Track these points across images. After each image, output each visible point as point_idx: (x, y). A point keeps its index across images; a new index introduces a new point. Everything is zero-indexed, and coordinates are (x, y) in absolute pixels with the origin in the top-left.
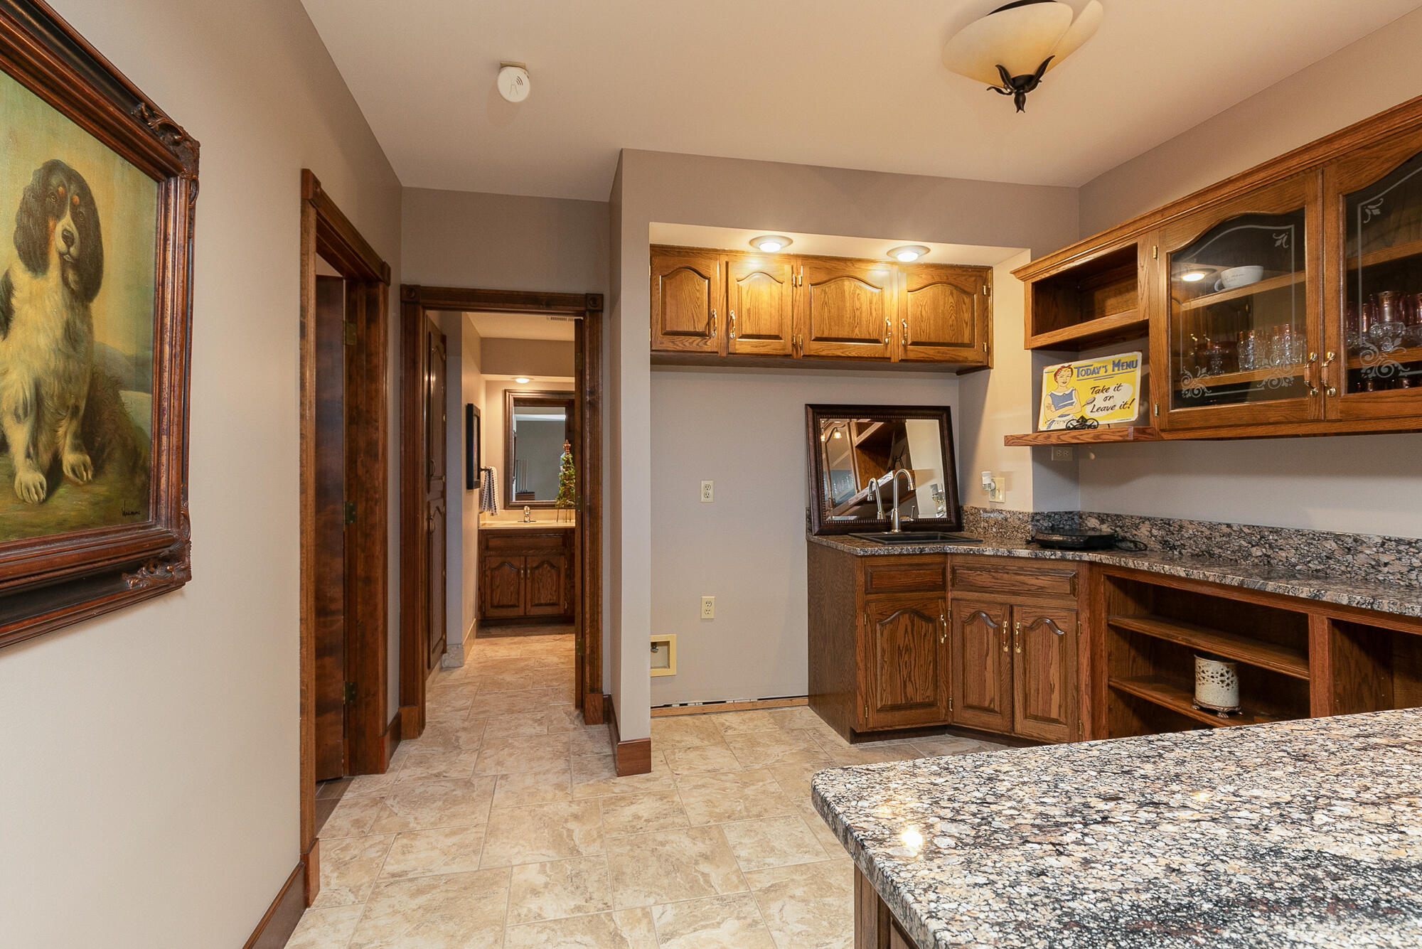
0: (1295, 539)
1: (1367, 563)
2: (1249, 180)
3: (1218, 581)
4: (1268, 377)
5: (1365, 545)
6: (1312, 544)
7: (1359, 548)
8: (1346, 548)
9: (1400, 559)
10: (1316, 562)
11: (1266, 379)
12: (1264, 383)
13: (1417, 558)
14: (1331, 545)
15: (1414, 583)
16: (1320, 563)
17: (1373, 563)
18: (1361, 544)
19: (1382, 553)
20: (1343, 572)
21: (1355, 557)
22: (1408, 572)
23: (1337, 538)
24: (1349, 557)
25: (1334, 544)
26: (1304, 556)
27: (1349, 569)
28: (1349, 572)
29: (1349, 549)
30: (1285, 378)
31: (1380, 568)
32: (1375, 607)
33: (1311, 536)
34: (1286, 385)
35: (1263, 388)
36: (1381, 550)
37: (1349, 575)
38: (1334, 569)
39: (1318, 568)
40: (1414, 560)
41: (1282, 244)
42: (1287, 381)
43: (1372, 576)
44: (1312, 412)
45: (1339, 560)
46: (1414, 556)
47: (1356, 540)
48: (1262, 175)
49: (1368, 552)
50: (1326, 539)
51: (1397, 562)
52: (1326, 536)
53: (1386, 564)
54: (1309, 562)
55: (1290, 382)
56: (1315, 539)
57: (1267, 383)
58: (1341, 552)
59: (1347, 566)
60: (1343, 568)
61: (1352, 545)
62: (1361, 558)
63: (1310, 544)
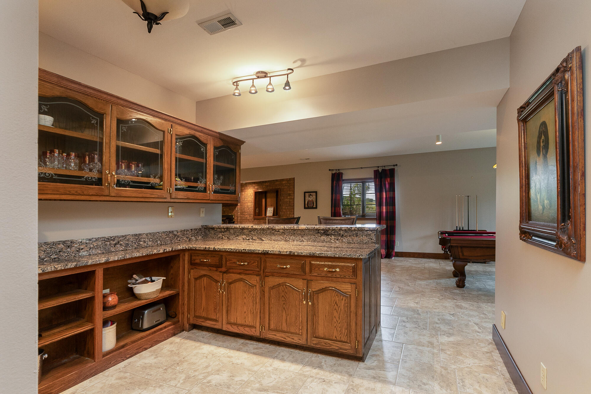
0: (44, 247)
1: (76, 250)
2: (86, 89)
3: (63, 268)
4: (87, 176)
5: (75, 243)
6: (52, 247)
7: (73, 245)
8: (68, 246)
9: (87, 246)
10: (54, 255)
11: (86, 176)
12: (85, 178)
13: (92, 244)
14: (61, 246)
15: (91, 253)
16: (56, 255)
17: (78, 250)
18: (73, 243)
19: (81, 245)
20: (66, 256)
21: (71, 249)
22: (89, 250)
23: (64, 242)
24: (69, 249)
25: (62, 246)
26: (48, 254)
27: (68, 254)
28: (69, 255)
29: (69, 246)
30: (94, 178)
31: (80, 251)
32: (125, 258)
33: (52, 244)
34: (95, 180)
35: (85, 180)
36: (81, 244)
37: (68, 257)
38: (62, 256)
39: (55, 257)
40: (91, 245)
41: (94, 123)
42: (95, 179)
43: (77, 254)
44: (106, 192)
45: (64, 252)
46: (91, 244)
47: (71, 242)
48: (92, 91)
49: (76, 246)
50: (59, 244)
51: (86, 247)
52: (59, 243)
53: (82, 249)
54: (51, 256)
55: (96, 179)
56: (54, 245)
57: (86, 178)
58: (66, 248)
59: (68, 253)
60: (66, 254)
61: (69, 244)
62: (73, 249)
63: (51, 248)
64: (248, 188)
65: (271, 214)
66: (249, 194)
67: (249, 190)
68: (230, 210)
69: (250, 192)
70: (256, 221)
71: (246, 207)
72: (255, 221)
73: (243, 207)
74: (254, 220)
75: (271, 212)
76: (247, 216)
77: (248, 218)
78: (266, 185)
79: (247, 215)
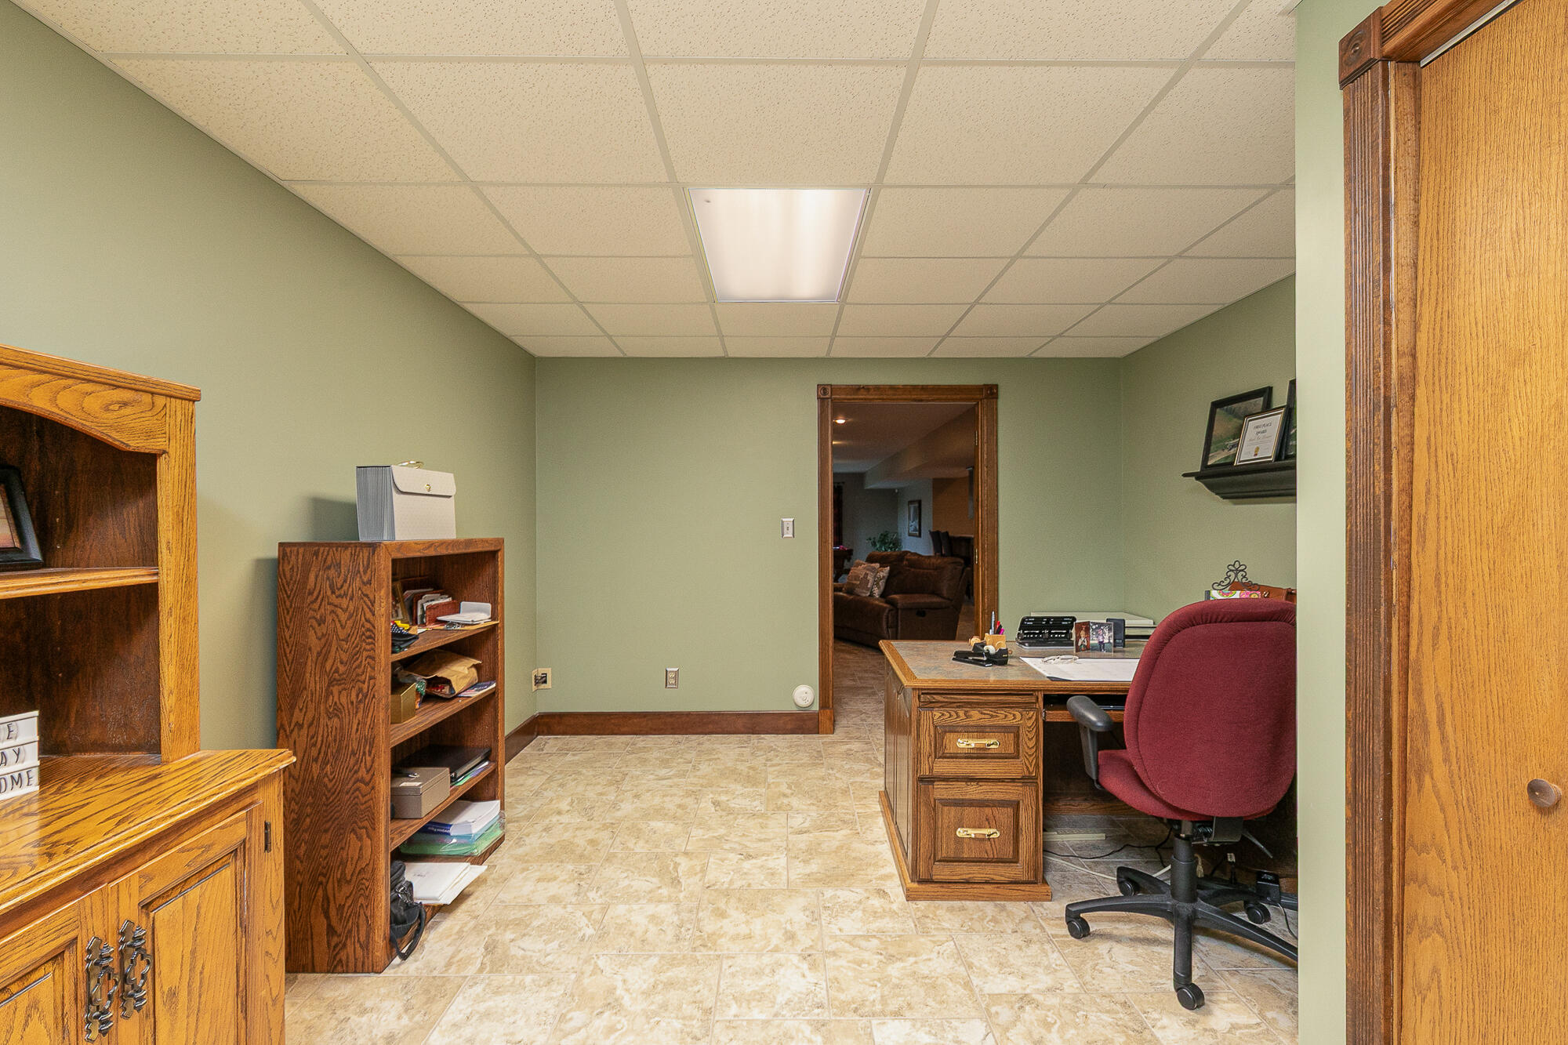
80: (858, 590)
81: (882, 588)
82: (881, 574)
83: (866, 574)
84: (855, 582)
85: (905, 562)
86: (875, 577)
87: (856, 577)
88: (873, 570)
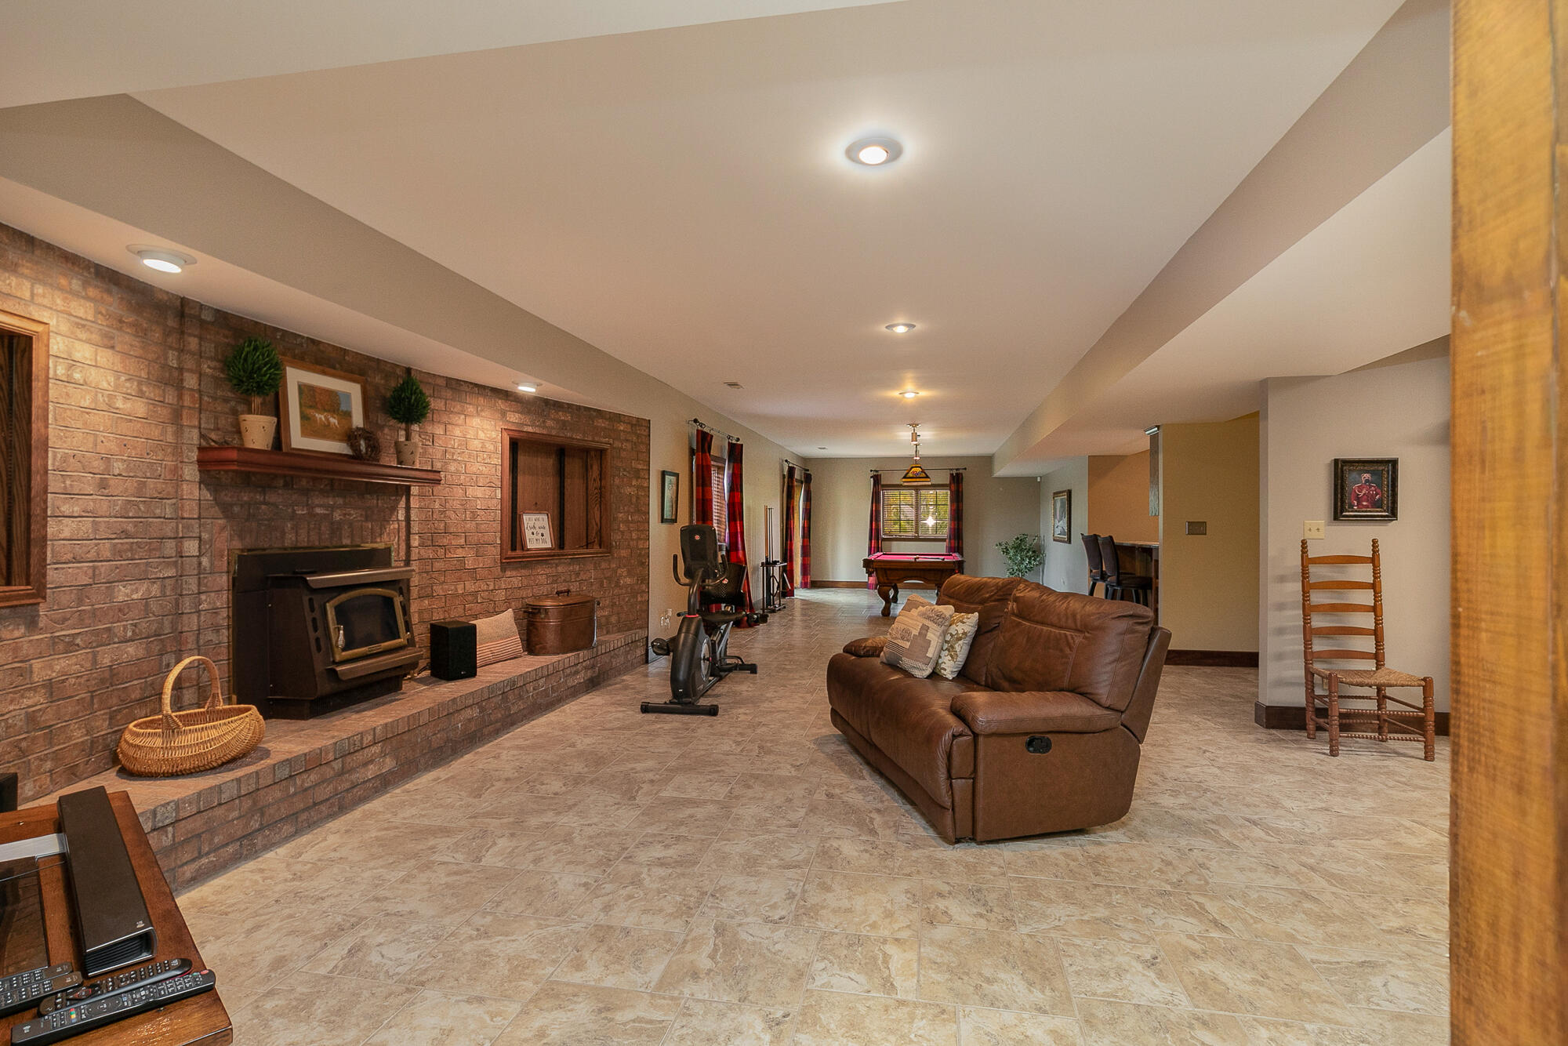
64: (471, 409)
65: (544, 541)
66: (476, 444)
67: (476, 422)
68: (367, 518)
69: (481, 435)
70: (514, 573)
71: (456, 504)
72: (508, 573)
73: (437, 506)
74: (503, 570)
75: (542, 531)
76: (460, 553)
77: (469, 564)
78: (558, 421)
79: (462, 547)
80: (906, 662)
81: (961, 657)
82: (960, 628)
83: (925, 628)
84: (900, 642)
85: (1012, 606)
86: (945, 633)
87: (905, 634)
88: (939, 619)
